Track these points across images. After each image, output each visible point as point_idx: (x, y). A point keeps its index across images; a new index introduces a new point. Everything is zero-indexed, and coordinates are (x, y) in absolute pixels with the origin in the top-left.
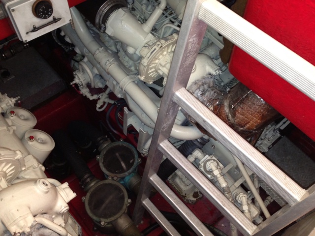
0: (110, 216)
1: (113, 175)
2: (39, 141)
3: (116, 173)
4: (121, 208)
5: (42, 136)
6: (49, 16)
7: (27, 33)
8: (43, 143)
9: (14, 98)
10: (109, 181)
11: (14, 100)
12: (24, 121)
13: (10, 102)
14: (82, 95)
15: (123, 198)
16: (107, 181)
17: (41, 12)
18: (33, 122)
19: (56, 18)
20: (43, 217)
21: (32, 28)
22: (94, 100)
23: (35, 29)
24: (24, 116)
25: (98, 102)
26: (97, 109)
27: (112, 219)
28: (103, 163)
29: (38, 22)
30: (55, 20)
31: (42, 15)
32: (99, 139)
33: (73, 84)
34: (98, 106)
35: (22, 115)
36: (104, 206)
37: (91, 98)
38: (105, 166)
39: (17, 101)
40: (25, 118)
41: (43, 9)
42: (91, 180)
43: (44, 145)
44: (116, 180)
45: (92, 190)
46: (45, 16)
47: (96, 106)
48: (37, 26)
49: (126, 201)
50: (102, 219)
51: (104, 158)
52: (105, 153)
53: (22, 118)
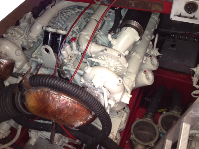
0: (138, 138)
1: (161, 126)
2: (147, 77)
3: (163, 128)
4: (146, 142)
5: (151, 76)
6: (191, 13)
7: (175, 15)
8: (148, 79)
9: (160, 53)
10: (156, 126)
11: (158, 54)
12: (152, 64)
13: (156, 53)
14: (192, 80)
15: (152, 140)
16: (154, 125)
17: (188, 8)
18: (154, 68)
19: (195, 17)
20: (107, 92)
21: (179, 14)
22: (195, 87)
23: (180, 16)
24: (154, 62)
25: (196, 91)
26: (192, 94)
27: (137, 140)
28: (163, 117)
29: (184, 13)
30: (194, 18)
31: (188, 10)
32: (176, 107)
33: (191, 70)
34: (194, 92)
35: (153, 62)
36: (141, 132)
37: (195, 85)
38: (162, 119)
39: (159, 56)
40: (154, 64)
41: (190, 7)
42: (150, 117)
43: (147, 80)
44: (159, 130)
45: (145, 120)
46: (189, 12)
47: (193, 92)
48: (182, 15)
49: (151, 142)
50: (133, 135)
51: (166, 116)
52: (170, 114)
53: (152, 62)
